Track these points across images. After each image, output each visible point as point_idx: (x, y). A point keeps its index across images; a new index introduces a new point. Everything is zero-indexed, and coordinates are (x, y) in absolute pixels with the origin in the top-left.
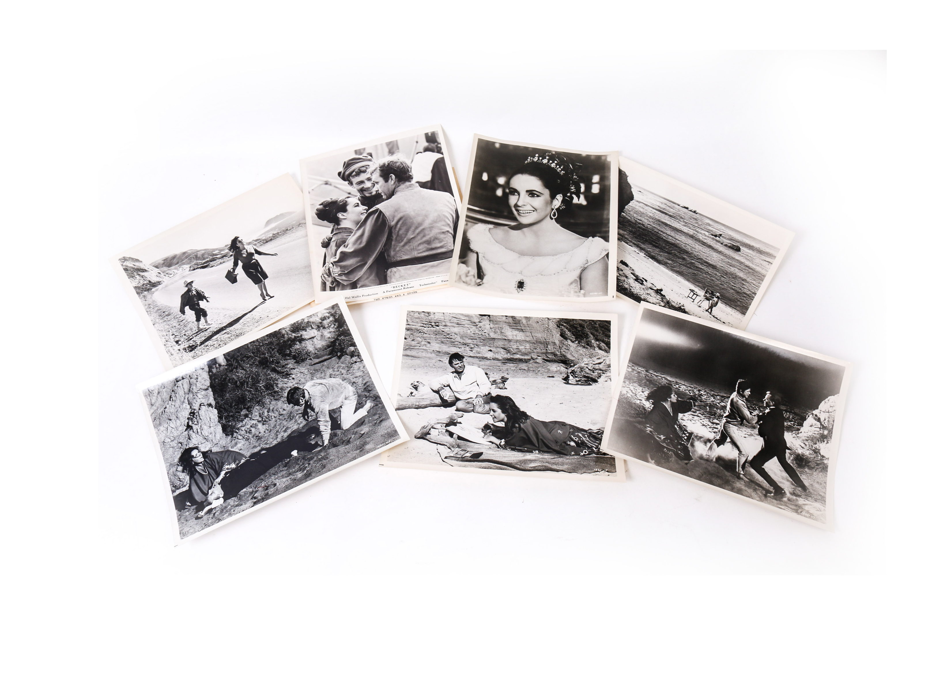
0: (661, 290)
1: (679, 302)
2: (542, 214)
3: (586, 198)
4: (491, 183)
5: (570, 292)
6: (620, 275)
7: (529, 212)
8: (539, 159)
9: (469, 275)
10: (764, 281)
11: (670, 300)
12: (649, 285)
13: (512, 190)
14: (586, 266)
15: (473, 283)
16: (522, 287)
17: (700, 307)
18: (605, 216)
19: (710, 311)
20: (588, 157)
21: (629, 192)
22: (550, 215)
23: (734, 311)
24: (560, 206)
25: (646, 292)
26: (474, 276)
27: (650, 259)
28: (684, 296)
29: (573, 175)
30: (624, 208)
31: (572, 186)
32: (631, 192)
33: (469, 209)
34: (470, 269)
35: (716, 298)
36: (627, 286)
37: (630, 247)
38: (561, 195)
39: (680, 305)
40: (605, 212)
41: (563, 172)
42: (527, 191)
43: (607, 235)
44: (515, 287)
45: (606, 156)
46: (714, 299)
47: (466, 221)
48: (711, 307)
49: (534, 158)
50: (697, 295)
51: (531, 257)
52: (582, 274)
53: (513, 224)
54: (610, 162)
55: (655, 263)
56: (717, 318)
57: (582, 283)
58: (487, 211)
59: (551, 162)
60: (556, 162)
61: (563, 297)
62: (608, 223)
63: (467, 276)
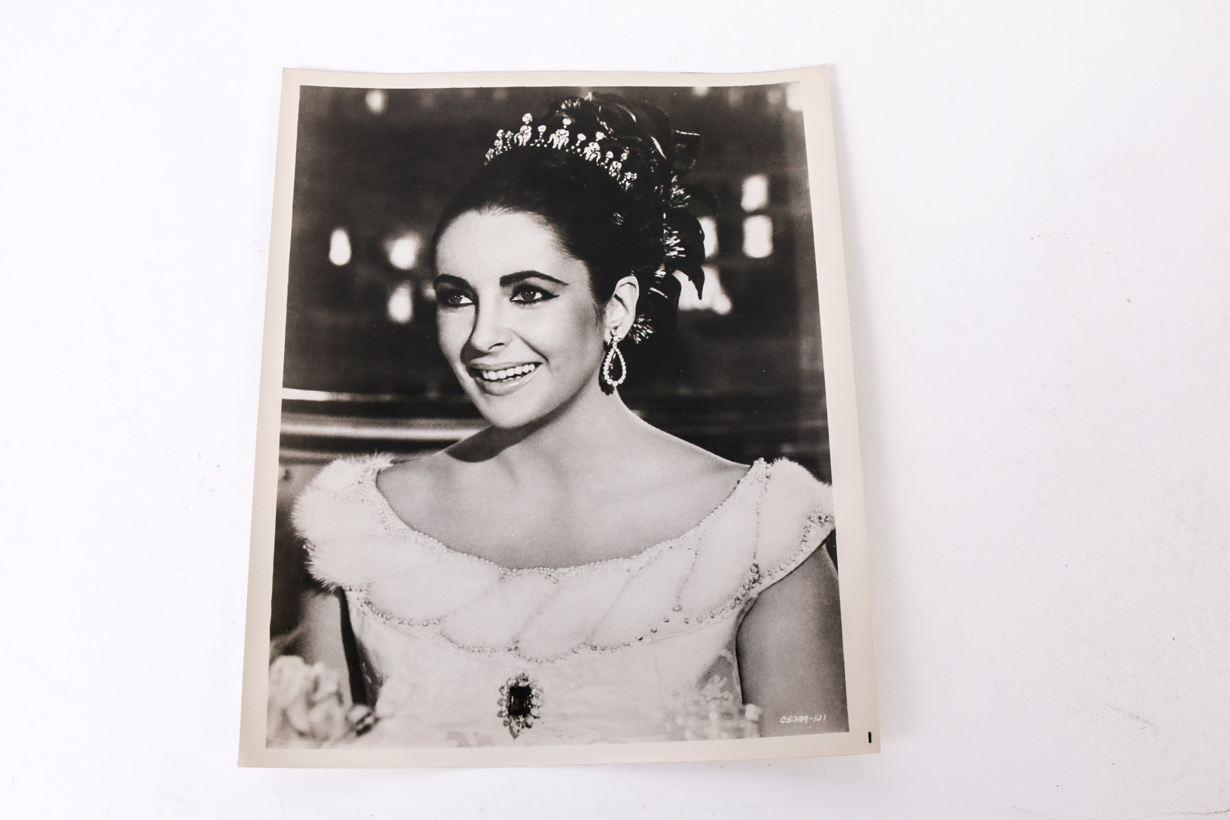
2: (572, 372)
3: (727, 283)
4: (364, 273)
5: (706, 717)
7: (519, 370)
8: (535, 134)
9: (319, 696)
13: (448, 285)
14: (753, 594)
15: (338, 728)
16: (525, 712)
18: (805, 364)
20: (717, 94)
22: (601, 375)
24: (633, 330)
26: (340, 700)
29: (669, 186)
31: (671, 235)
33: (290, 408)
34: (318, 669)
38: (633, 279)
40: (805, 345)
41: (629, 175)
42: (505, 281)
43: (819, 448)
44: (500, 714)
45: (780, 88)
47: (283, 461)
49: (516, 130)
51: (547, 571)
52: (744, 629)
53: (464, 434)
54: (799, 115)
57: (746, 673)
58: (359, 398)
59: (582, 137)
60: (600, 136)
61: (683, 739)
62: (820, 394)
63: (311, 704)
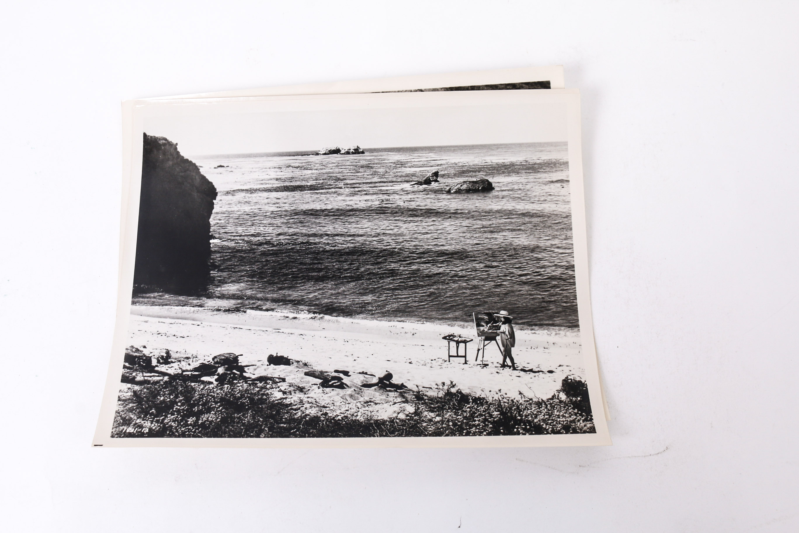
0: (389, 376)
1: (440, 383)
6: (284, 393)
10: (574, 226)
11: (421, 388)
12: (359, 380)
17: (486, 365)
19: (510, 364)
21: (198, 179)
23: (554, 333)
25: (361, 399)
27: (327, 317)
28: (441, 361)
30: (209, 225)
32: (203, 178)
35: (504, 323)
36: (313, 412)
37: (270, 313)
39: (446, 388)
46: (501, 330)
48: (507, 353)
50: (465, 342)
55: (341, 319)
56: (531, 371)
